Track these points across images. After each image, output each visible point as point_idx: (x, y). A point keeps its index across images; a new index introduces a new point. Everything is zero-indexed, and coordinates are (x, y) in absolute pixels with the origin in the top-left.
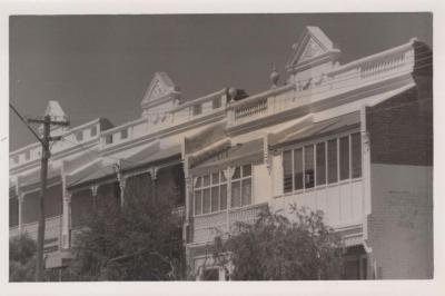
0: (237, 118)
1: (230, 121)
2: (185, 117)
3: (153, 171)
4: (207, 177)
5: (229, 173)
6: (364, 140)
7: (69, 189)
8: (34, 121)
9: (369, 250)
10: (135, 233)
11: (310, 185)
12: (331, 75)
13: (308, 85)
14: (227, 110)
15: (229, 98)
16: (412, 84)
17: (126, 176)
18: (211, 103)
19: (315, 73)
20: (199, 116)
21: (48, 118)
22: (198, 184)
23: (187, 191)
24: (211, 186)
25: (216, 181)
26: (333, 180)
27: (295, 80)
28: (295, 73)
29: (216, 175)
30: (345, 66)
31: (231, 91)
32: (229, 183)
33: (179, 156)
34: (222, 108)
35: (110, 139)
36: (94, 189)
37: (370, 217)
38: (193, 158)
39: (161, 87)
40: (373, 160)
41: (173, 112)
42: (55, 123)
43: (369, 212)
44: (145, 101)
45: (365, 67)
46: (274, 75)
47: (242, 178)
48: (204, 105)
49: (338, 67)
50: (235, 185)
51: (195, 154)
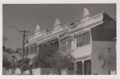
0: (71, 30)
1: (70, 30)
2: (62, 29)
3: (54, 42)
4: (63, 44)
5: (67, 43)
6: (91, 35)
7: (38, 46)
8: (21, 31)
9: (91, 61)
10: (47, 57)
11: (81, 46)
12: (88, 20)
13: (84, 22)
14: (69, 28)
15: (70, 25)
16: (102, 22)
17: (49, 43)
18: (66, 26)
19: (85, 19)
20: (64, 29)
21: (24, 31)
22: (62, 46)
23: (60, 47)
24: (64, 46)
25: (65, 45)
26: (85, 45)
27: (82, 21)
28: (82, 19)
29: (65, 43)
30: (91, 18)
31: (70, 23)
32: (67, 45)
33: (58, 39)
34: (69, 27)
35: (48, 35)
36: (43, 46)
37: (91, 53)
38: (61, 39)
39: (58, 22)
40: (92, 40)
41: (60, 28)
42: (27, 32)
43: (91, 52)
44: (54, 25)
45: (94, 18)
46: (78, 20)
47: (69, 44)
48: (65, 27)
49: (90, 18)
50: (68, 45)
51: (61, 38)
